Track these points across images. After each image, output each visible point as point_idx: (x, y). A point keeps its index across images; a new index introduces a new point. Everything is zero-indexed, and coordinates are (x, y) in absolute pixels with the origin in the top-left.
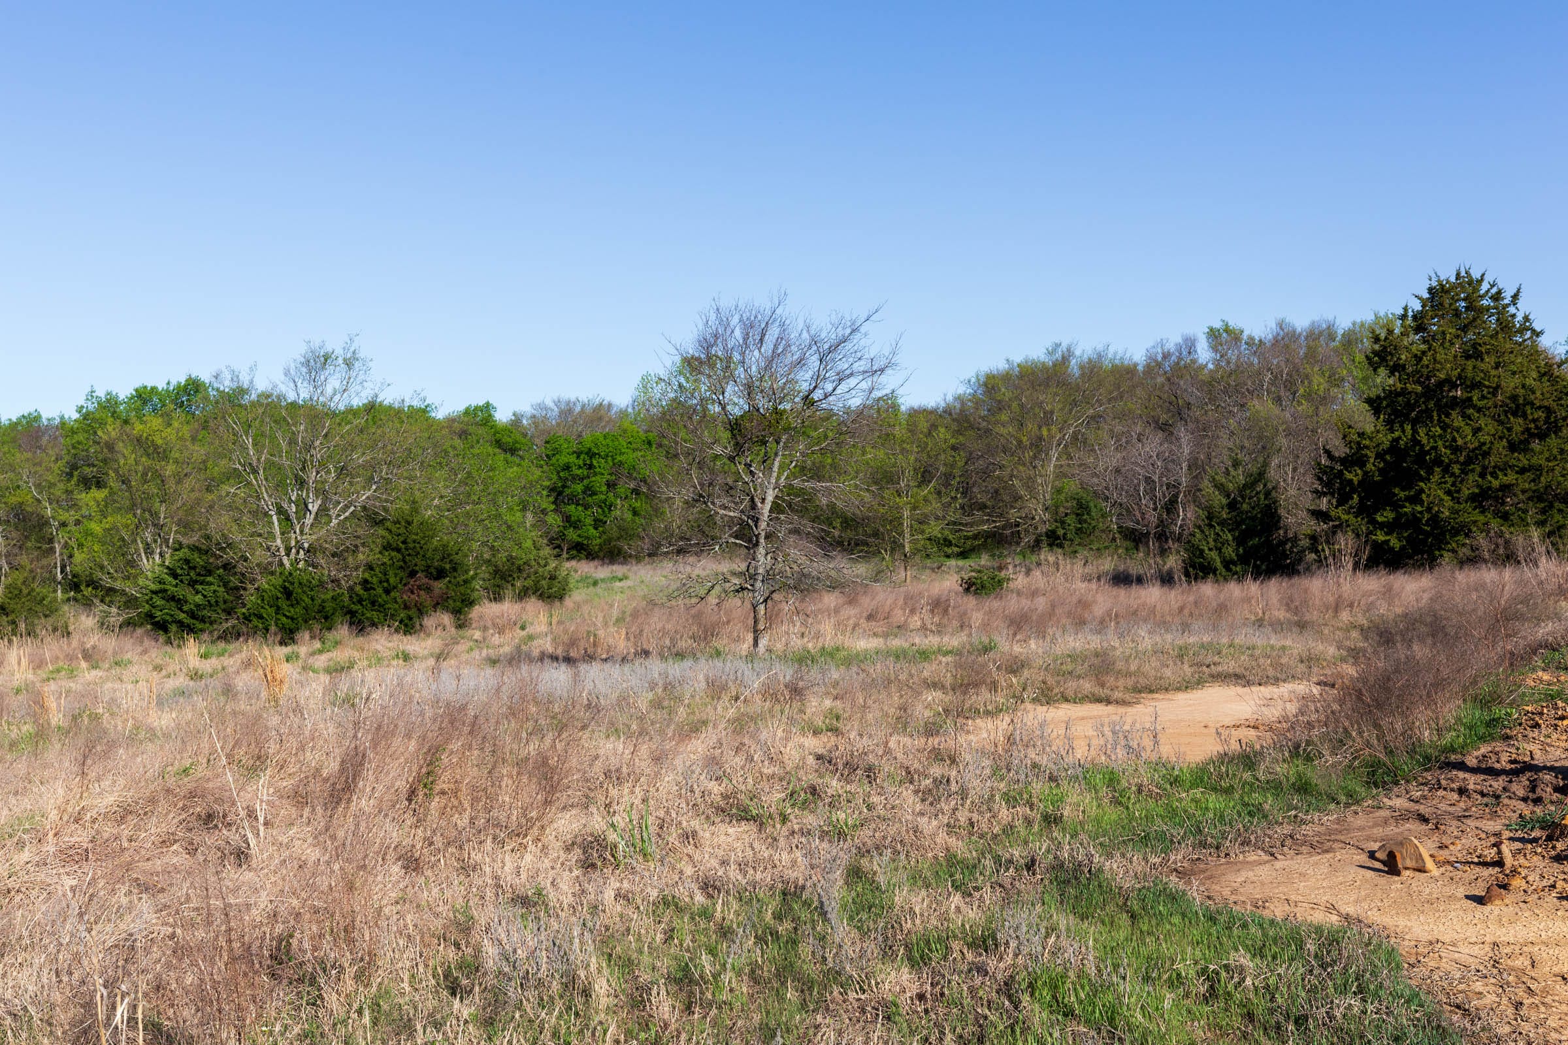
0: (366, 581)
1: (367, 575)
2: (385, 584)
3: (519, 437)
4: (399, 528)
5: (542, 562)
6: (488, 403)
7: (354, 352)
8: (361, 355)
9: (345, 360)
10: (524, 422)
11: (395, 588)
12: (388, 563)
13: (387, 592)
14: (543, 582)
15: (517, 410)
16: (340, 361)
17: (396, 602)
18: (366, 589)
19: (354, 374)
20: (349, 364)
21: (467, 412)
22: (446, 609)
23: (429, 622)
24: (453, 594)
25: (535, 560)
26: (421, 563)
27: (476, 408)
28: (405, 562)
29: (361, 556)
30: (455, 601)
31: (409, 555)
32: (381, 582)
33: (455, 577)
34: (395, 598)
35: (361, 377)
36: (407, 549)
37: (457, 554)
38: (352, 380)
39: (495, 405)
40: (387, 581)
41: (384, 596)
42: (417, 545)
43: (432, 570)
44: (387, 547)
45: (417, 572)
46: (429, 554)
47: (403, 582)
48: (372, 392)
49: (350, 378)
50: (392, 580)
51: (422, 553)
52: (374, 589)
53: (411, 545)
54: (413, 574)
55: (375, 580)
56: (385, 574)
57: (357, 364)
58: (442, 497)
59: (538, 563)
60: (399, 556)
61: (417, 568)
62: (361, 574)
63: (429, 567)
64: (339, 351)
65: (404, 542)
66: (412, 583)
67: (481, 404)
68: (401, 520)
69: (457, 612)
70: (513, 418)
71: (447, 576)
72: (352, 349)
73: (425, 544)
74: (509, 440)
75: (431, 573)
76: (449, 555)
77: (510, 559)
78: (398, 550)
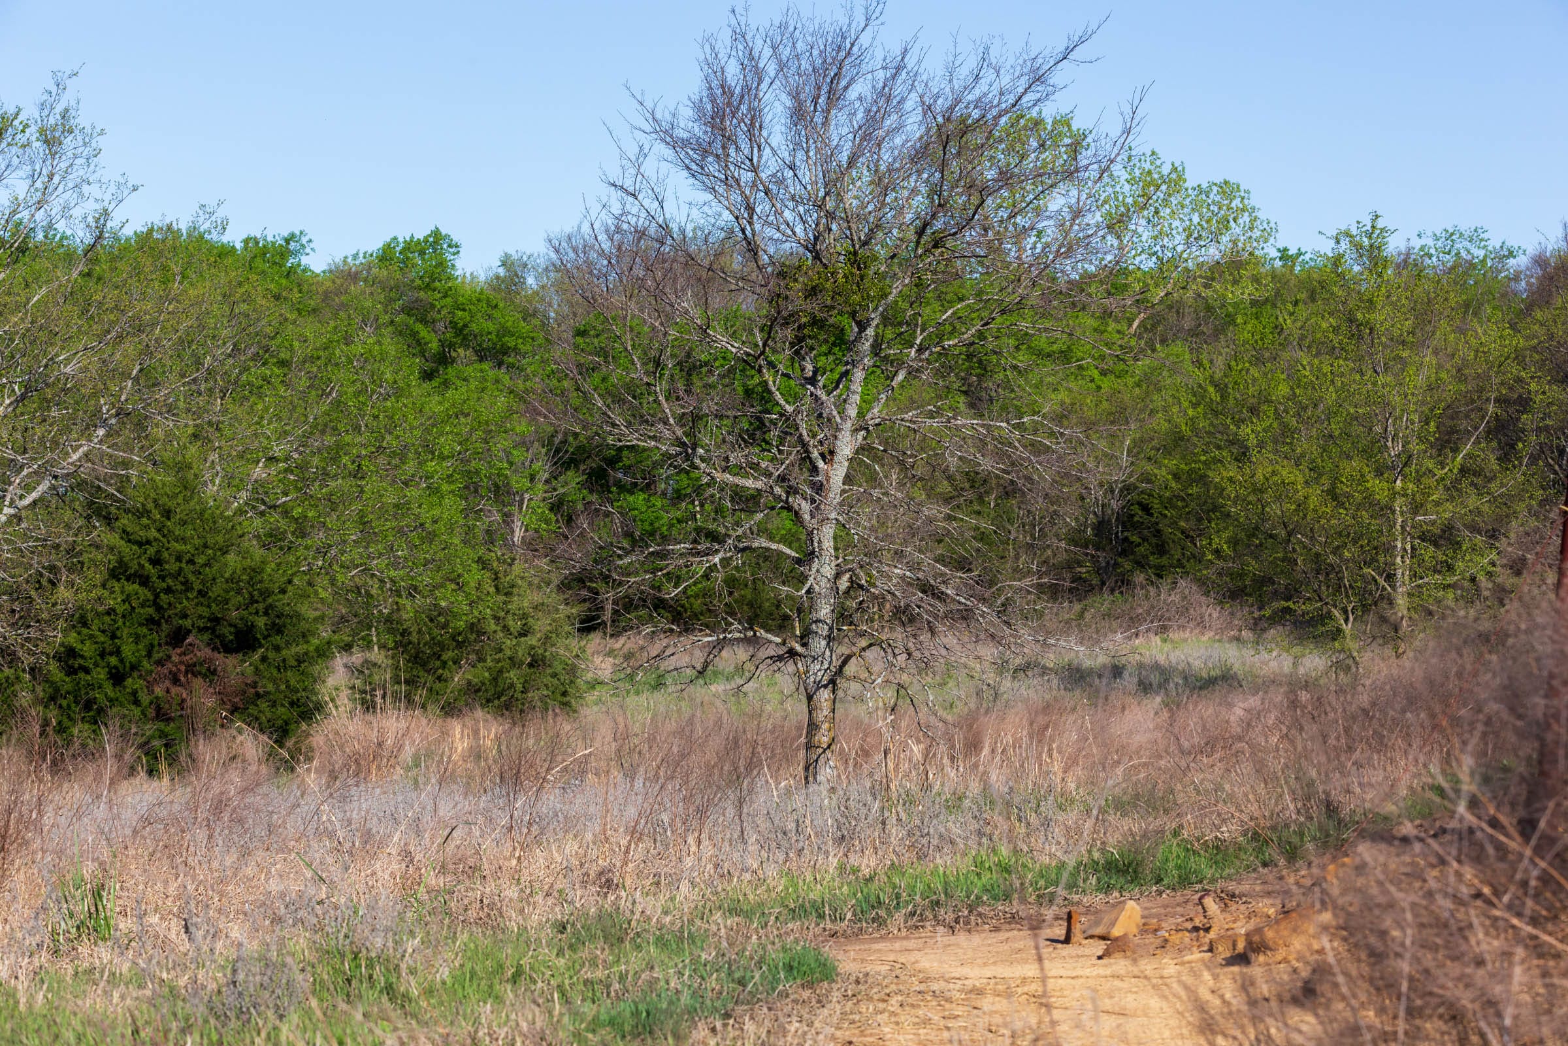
0: (71, 652)
1: (72, 639)
2: (113, 660)
3: (511, 319)
4: (146, 527)
5: (515, 625)
6: (436, 234)
7: (64, 115)
8: (82, 120)
9: (42, 131)
10: (530, 281)
11: (134, 667)
12: (120, 609)
13: (117, 678)
14: (513, 675)
15: (512, 251)
16: (32, 132)
17: (137, 702)
18: (71, 671)
19: (63, 165)
20: (50, 141)
21: (386, 256)
22: (254, 722)
23: (207, 751)
24: (270, 687)
25: (497, 618)
26: (193, 610)
27: (411, 246)
28: (159, 608)
29: (63, 593)
30: (274, 705)
31: (168, 590)
32: (102, 655)
33: (277, 649)
34: (134, 693)
35: (77, 173)
36: (162, 578)
37: (283, 591)
38: (56, 179)
39: (455, 238)
40: (118, 652)
41: (109, 689)
42: (188, 569)
43: (226, 631)
44: (120, 572)
45: (189, 632)
46: (216, 591)
47: (156, 656)
48: (98, 206)
49: (51, 177)
50: (128, 650)
51: (197, 586)
52: (87, 671)
53: (172, 566)
54: (177, 637)
55: (88, 649)
56: (113, 637)
57: (68, 141)
58: (272, 459)
59: (506, 628)
60: (148, 594)
61: (187, 623)
62: (58, 637)
63: (215, 620)
64: (30, 112)
65: (156, 561)
66: (175, 658)
67: (420, 235)
68: (150, 506)
69: (281, 732)
70: (502, 272)
71: (261, 646)
72: (59, 108)
73: (208, 564)
74: (490, 326)
75: (221, 637)
76: (266, 594)
77: (435, 615)
78: (144, 581)
